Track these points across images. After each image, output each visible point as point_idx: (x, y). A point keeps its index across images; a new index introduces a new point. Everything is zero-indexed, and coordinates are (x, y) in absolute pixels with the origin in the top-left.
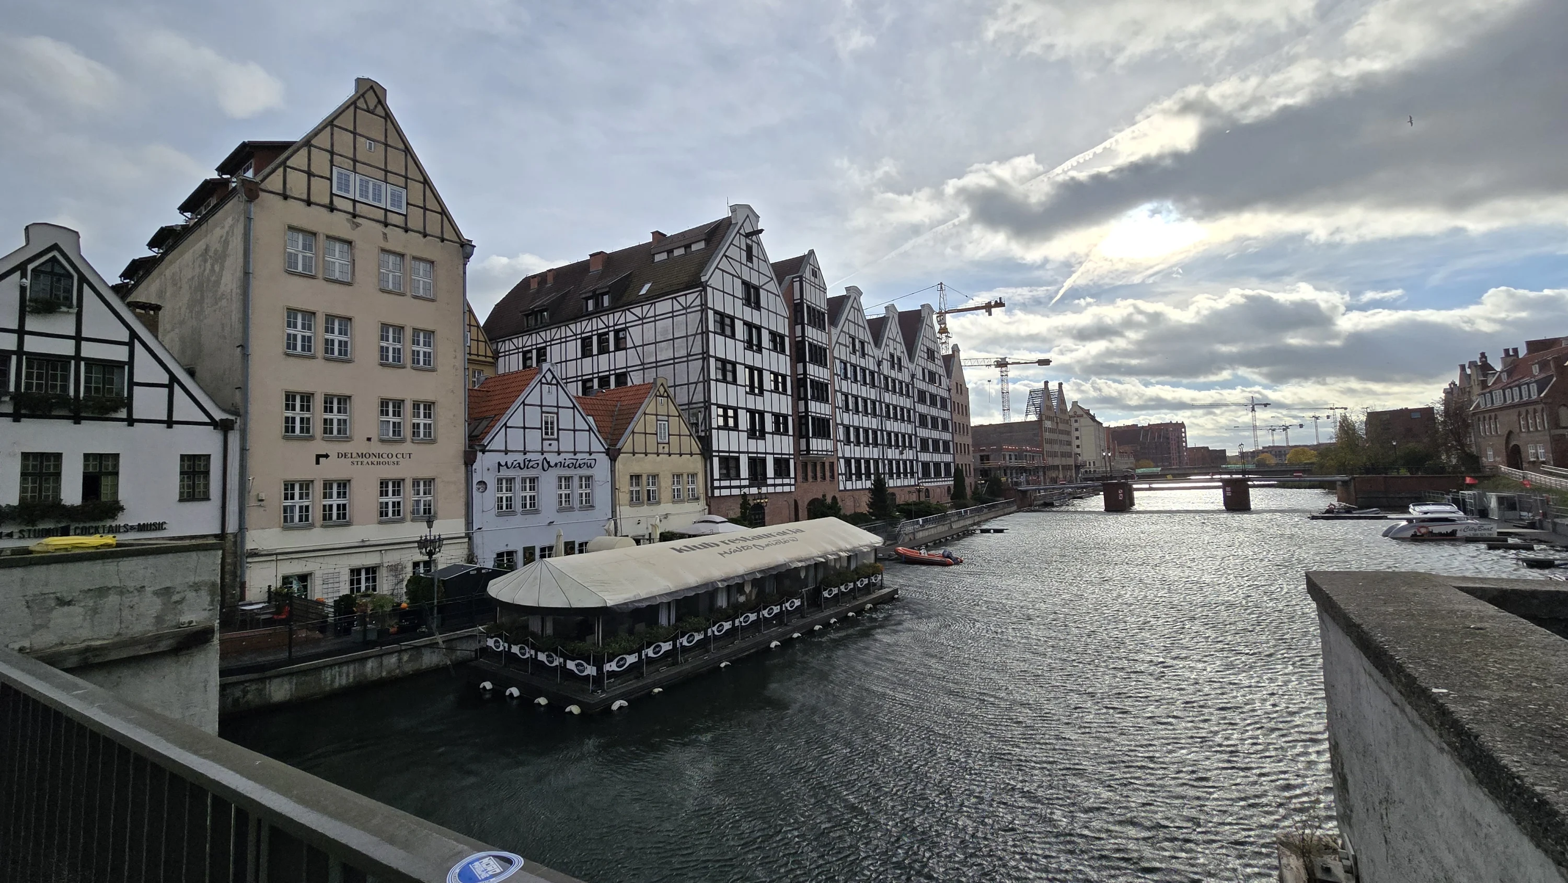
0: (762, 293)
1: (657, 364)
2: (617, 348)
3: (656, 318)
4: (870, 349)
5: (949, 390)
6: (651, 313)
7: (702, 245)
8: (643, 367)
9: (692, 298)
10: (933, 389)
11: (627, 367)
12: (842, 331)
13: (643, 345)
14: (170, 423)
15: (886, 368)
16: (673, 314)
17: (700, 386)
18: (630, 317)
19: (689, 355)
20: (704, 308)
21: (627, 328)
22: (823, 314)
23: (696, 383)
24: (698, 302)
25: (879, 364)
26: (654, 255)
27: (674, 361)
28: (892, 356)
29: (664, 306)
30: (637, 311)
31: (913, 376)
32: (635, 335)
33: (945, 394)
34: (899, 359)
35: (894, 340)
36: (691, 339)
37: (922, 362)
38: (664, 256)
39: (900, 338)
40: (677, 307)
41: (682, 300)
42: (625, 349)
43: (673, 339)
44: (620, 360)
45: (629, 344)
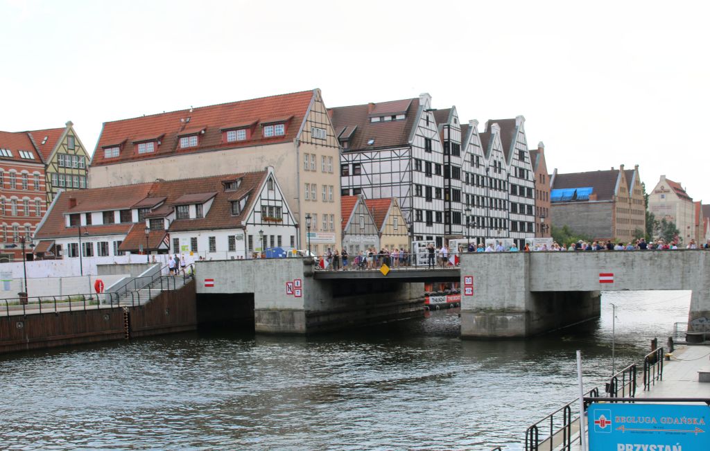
0: (432, 142)
1: (381, 185)
2: (354, 174)
3: (380, 160)
4: (482, 161)
5: (534, 182)
6: (378, 157)
7: (403, 117)
8: (372, 186)
9: (403, 151)
10: (522, 182)
11: (361, 185)
12: (467, 152)
13: (372, 174)
14: (288, 225)
15: (491, 174)
16: (391, 159)
17: (408, 199)
18: (363, 157)
19: (401, 182)
20: (411, 158)
21: (361, 163)
22: (459, 146)
23: (405, 197)
24: (407, 154)
25: (487, 170)
26: (371, 118)
27: (392, 184)
28: (495, 162)
29: (386, 154)
30: (369, 154)
31: (509, 175)
32: (366, 167)
33: (531, 185)
34: (500, 163)
35: (497, 150)
36: (402, 174)
37: (515, 163)
38: (378, 119)
39: (501, 148)
40: (394, 155)
41: (397, 152)
42: (360, 174)
43: (392, 173)
44: (357, 181)
45: (363, 172)
